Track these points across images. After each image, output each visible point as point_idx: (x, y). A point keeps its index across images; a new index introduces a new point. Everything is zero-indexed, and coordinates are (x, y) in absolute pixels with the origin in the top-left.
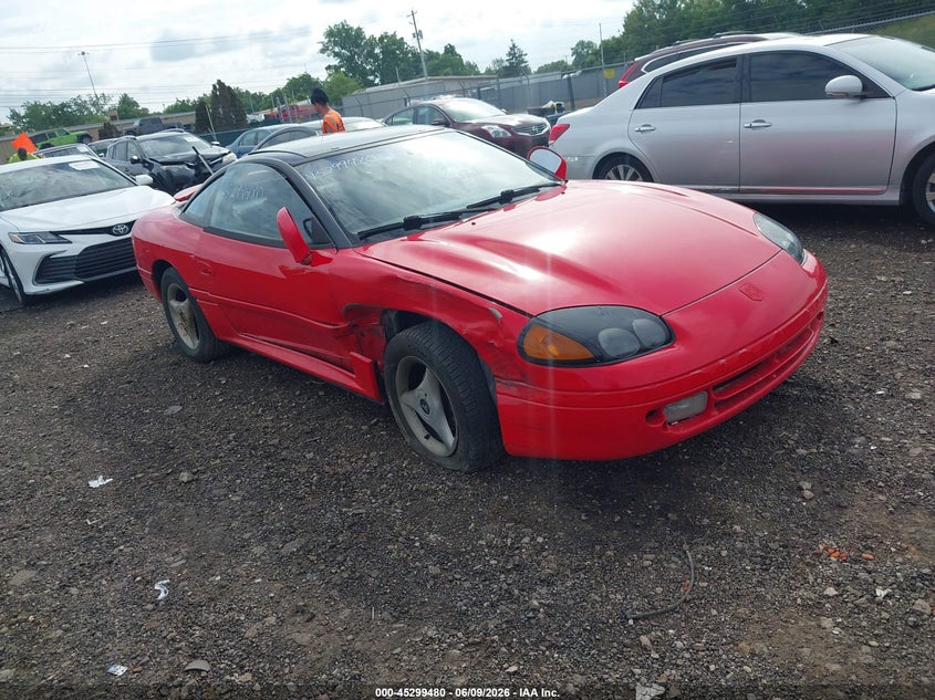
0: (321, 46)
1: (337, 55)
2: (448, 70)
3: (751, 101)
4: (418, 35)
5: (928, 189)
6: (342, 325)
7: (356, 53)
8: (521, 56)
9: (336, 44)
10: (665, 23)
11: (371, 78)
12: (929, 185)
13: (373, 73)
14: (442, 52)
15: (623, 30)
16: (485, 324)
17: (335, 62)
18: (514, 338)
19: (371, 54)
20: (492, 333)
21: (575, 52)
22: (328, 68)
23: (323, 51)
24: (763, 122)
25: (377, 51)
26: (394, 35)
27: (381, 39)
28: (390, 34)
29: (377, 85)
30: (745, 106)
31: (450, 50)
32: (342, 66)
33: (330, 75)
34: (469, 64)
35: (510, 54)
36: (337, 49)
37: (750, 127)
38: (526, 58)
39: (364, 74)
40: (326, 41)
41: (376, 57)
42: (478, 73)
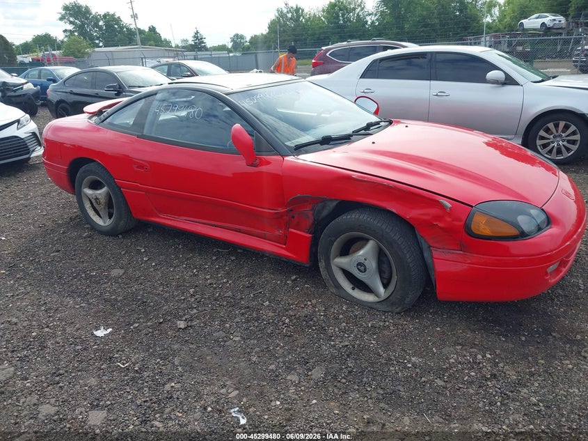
0: (60, 16)
1: (71, 23)
2: (152, 42)
3: (437, 80)
4: (135, 16)
5: (538, 139)
6: (281, 210)
7: (85, 24)
8: (201, 39)
9: (71, 15)
10: (294, 30)
11: (97, 42)
12: (538, 136)
13: (98, 38)
14: (147, 30)
15: (268, 30)
16: (434, 211)
17: (70, 27)
18: (460, 221)
19: (96, 25)
20: (438, 218)
21: (233, 40)
22: (65, 31)
23: (61, 19)
24: (444, 93)
25: (101, 23)
26: (113, 15)
27: (105, 16)
28: (111, 13)
29: (101, 47)
30: (433, 82)
31: (152, 29)
32: (76, 31)
33: (66, 36)
34: (165, 40)
35: (195, 37)
36: (71, 19)
37: (437, 95)
38: (205, 41)
39: (92, 39)
40: (64, 12)
41: (100, 28)
42: (171, 47)
